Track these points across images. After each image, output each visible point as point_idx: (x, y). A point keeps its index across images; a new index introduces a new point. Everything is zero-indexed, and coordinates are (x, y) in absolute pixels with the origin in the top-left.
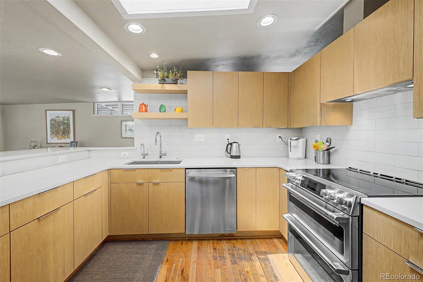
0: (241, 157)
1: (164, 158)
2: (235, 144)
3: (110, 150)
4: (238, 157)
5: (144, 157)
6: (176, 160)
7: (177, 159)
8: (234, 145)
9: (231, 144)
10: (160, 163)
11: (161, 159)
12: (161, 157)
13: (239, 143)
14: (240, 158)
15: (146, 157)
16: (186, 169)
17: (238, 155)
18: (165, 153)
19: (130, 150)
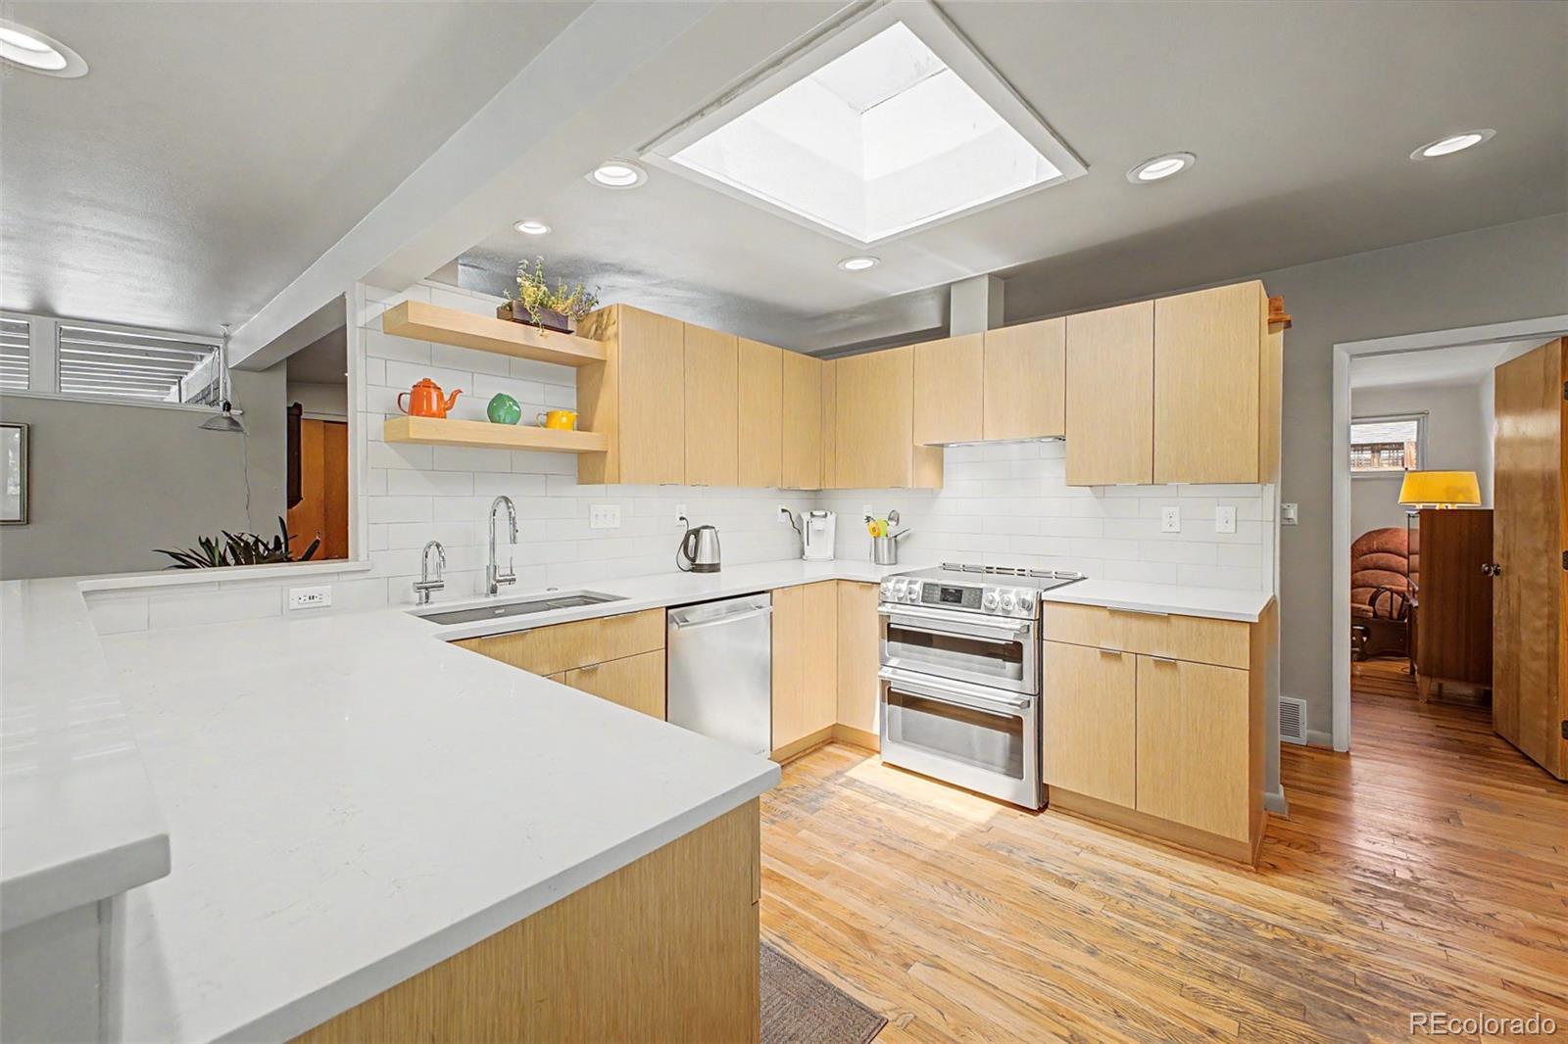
0: (722, 568)
1: (505, 593)
2: (707, 530)
3: (220, 583)
4: (714, 568)
5: (427, 597)
6: (549, 595)
7: (551, 592)
8: (706, 534)
9: (697, 532)
10: (502, 611)
11: (496, 598)
12: (494, 591)
13: (717, 529)
14: (718, 570)
15: (433, 594)
16: (668, 608)
17: (717, 562)
18: (509, 572)
19: (338, 573)
